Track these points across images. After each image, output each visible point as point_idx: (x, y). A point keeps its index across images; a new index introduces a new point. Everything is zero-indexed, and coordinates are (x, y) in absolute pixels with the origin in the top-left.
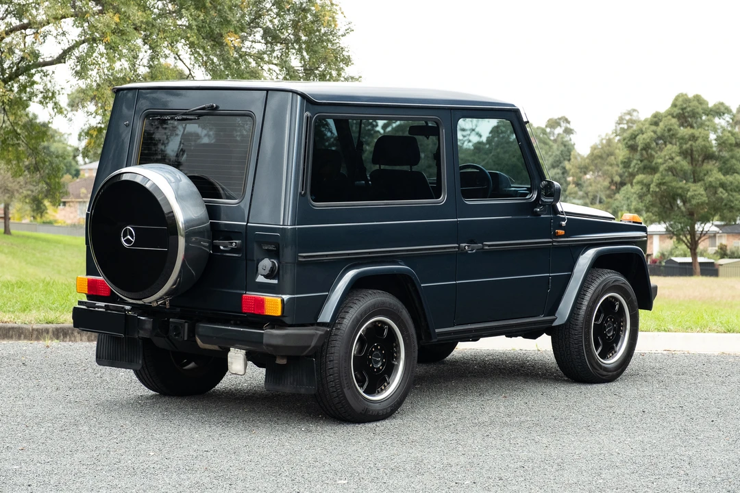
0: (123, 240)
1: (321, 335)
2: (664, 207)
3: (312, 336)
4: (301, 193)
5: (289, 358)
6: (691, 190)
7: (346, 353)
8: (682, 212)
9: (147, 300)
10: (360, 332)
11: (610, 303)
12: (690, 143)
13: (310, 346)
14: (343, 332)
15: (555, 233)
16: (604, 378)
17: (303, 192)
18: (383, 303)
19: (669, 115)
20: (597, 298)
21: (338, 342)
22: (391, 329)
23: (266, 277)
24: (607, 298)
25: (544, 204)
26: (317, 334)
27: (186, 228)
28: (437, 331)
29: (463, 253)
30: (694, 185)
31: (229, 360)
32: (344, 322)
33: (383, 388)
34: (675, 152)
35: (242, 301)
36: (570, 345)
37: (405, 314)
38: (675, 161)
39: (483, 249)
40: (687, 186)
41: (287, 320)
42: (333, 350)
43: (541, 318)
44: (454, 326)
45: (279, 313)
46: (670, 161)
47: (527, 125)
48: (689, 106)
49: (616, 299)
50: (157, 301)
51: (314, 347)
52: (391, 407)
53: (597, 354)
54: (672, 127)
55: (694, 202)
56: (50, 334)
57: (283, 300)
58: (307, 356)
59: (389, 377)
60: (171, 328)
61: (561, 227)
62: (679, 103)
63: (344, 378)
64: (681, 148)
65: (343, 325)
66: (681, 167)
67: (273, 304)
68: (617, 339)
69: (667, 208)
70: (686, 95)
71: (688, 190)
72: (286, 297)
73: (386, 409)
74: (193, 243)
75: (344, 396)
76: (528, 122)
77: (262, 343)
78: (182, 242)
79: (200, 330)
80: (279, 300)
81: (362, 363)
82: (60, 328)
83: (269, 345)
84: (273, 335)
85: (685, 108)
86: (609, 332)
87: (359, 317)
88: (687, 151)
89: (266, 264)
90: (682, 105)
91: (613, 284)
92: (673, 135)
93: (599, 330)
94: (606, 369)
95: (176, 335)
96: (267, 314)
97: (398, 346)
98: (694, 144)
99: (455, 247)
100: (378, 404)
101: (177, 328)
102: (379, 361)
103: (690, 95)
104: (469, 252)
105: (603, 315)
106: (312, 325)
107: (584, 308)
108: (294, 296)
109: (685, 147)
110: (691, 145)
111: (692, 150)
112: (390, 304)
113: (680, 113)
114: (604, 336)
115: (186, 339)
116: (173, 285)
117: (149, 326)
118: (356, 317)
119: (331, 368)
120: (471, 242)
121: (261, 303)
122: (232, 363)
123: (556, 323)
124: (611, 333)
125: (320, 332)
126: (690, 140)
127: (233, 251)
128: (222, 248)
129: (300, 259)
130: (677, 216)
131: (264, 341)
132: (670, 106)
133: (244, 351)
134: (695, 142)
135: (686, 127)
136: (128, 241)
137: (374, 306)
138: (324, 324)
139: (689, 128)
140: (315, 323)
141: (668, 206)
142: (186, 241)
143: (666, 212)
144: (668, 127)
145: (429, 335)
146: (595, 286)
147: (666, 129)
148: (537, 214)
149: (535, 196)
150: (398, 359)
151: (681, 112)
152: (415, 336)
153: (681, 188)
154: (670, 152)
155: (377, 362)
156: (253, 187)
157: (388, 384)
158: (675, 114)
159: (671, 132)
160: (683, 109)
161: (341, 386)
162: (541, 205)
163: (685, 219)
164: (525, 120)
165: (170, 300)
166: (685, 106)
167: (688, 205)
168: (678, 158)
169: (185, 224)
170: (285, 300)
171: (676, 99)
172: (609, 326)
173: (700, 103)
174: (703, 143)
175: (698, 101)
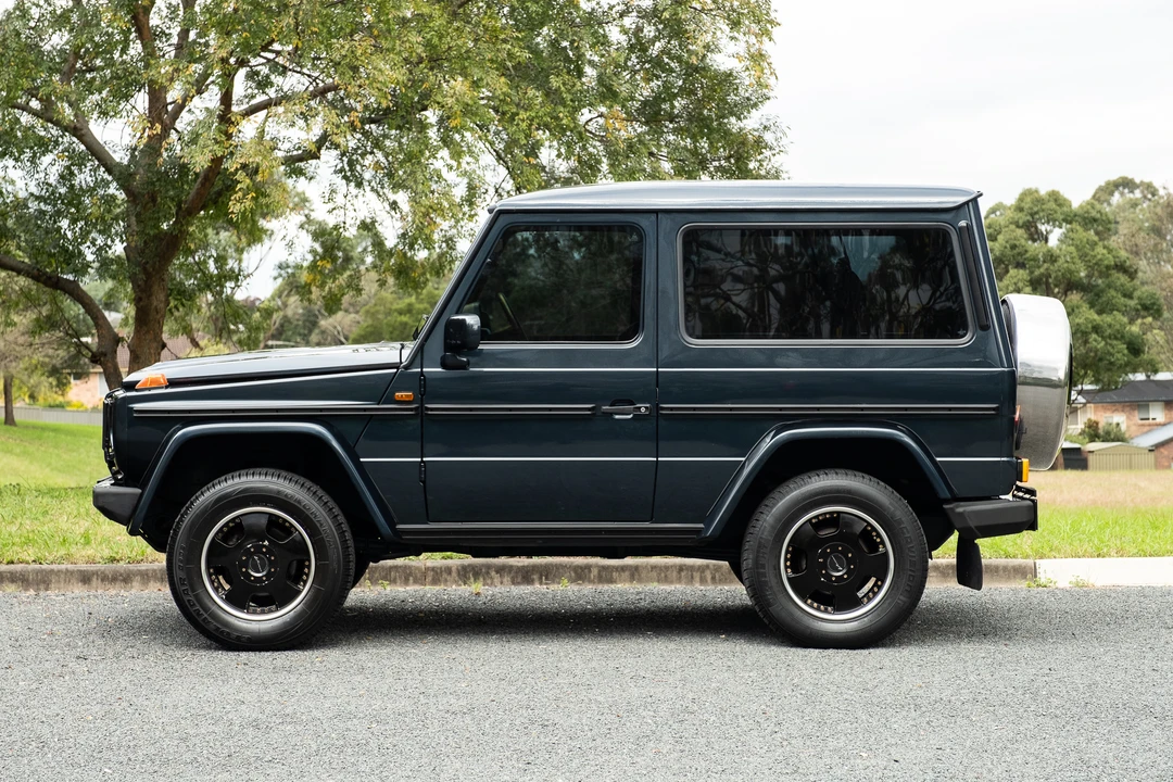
12: (1046, 265)
19: (1012, 223)
34: (1022, 280)
48: (1043, 210)
54: (1017, 243)
56: (454, 574)
62: (1026, 206)
82: (469, 565)
85: (1036, 213)
90: (1031, 209)
98: (1052, 268)
103: (1043, 192)
110: (1047, 269)
113: (1028, 221)
126: (1045, 261)
134: (1053, 264)
144: (1013, 242)
151: (1030, 219)
154: (1015, 280)
158: (1021, 222)
159: (1016, 250)
166: (1036, 209)
173: (1060, 205)
174: (1066, 265)
175: (1056, 200)
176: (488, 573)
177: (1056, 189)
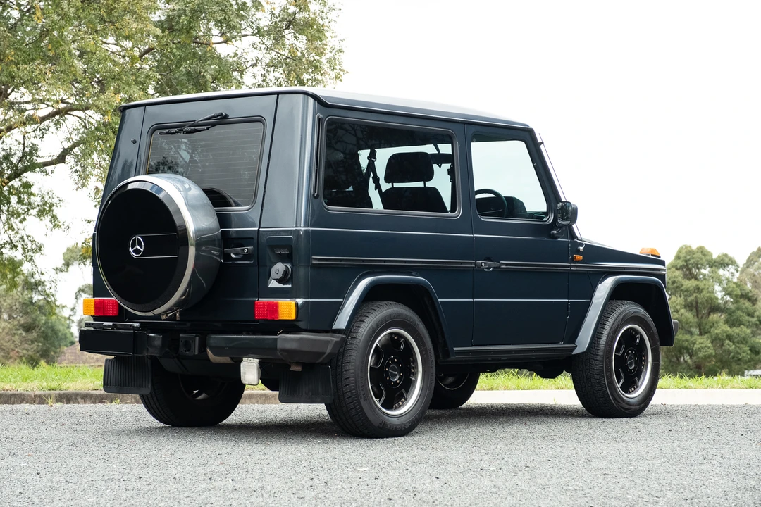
0: (131, 250)
1: (336, 342)
2: (671, 361)
3: (328, 342)
4: (313, 195)
5: (304, 365)
6: (697, 343)
7: (362, 363)
8: (689, 366)
9: (157, 311)
10: (376, 343)
11: (630, 335)
12: (695, 295)
13: (325, 353)
14: (358, 340)
15: (573, 258)
16: (627, 411)
17: (316, 194)
18: (399, 315)
19: (673, 267)
20: (617, 328)
21: (353, 351)
22: (407, 342)
23: (279, 281)
24: (628, 329)
25: (561, 227)
26: (332, 340)
27: (197, 236)
28: (455, 349)
29: (480, 269)
30: (700, 337)
31: (242, 369)
32: (359, 331)
33: (401, 403)
34: (679, 305)
35: (254, 308)
36: (590, 376)
37: (422, 327)
38: (679, 313)
39: (499, 267)
40: (693, 339)
41: (302, 325)
42: (348, 359)
43: (561, 345)
44: (472, 346)
45: (293, 317)
46: (675, 313)
47: (542, 147)
48: (693, 258)
49: (637, 332)
50: (166, 312)
51: (330, 354)
52: (409, 422)
53: (619, 386)
54: (676, 280)
55: (701, 355)
56: (53, 399)
57: (297, 304)
58: (322, 364)
59: (407, 392)
60: (181, 344)
61: (578, 252)
62: (682, 255)
63: (361, 389)
64: (686, 300)
65: (359, 334)
66: (687, 320)
67: (287, 308)
68: (638, 373)
69: (673, 362)
70: (690, 247)
71: (695, 343)
72: (300, 301)
73: (404, 424)
74: (204, 251)
75: (361, 407)
76: (542, 143)
77: (276, 348)
78: (192, 251)
79: (212, 341)
80: (293, 303)
81: (379, 375)
83: (283, 350)
84: (287, 341)
85: (689, 260)
86: (631, 364)
87: (375, 326)
88: (692, 304)
89: (279, 268)
90: (685, 257)
91: (634, 315)
92: (677, 287)
93: (620, 361)
94: (628, 403)
95: (186, 351)
96: (280, 318)
97: (415, 361)
98: (699, 296)
99: (471, 263)
100: (396, 419)
101: (187, 345)
102: (396, 375)
103: (694, 247)
104: (486, 270)
105: (624, 347)
106: (326, 332)
107: (605, 337)
108: (307, 300)
109: (689, 299)
110: (696, 297)
111: (697, 303)
112: (406, 315)
113: (683, 265)
114: (625, 369)
115: (197, 353)
116: (183, 295)
117: (158, 343)
118: (372, 326)
119: (348, 378)
120: (488, 259)
121: (274, 308)
122: (245, 373)
123: (576, 352)
124: (633, 366)
125: (336, 338)
126: (694, 292)
127: (245, 257)
128: (233, 256)
129: (314, 262)
130: (684, 369)
131: (278, 347)
132: (674, 258)
133: (258, 360)
134: (700, 294)
135: (689, 279)
136: (137, 251)
137: (390, 316)
138: (339, 331)
139: (693, 280)
140: (329, 330)
141: (675, 359)
142: (196, 250)
143: (672, 366)
144: (672, 279)
145: (447, 353)
146: (615, 316)
147: (670, 282)
148: (554, 237)
149: (552, 219)
150: (415, 374)
151: (685, 264)
152: (432, 351)
153: (687, 341)
154: (674, 304)
155: (394, 376)
156: (264, 192)
157: (406, 399)
158: (679, 266)
159: (676, 285)
160: (686, 261)
161: (358, 397)
162: (558, 227)
163: (692, 372)
164: (539, 141)
165: (180, 311)
166: (688, 257)
167: (694, 358)
168: (683, 311)
169: (196, 233)
170: (300, 303)
171: (680, 251)
172: (630, 359)
173: (704, 255)
174: (708, 295)
175: (702, 252)
176: (76, 399)
177: (702, 245)
